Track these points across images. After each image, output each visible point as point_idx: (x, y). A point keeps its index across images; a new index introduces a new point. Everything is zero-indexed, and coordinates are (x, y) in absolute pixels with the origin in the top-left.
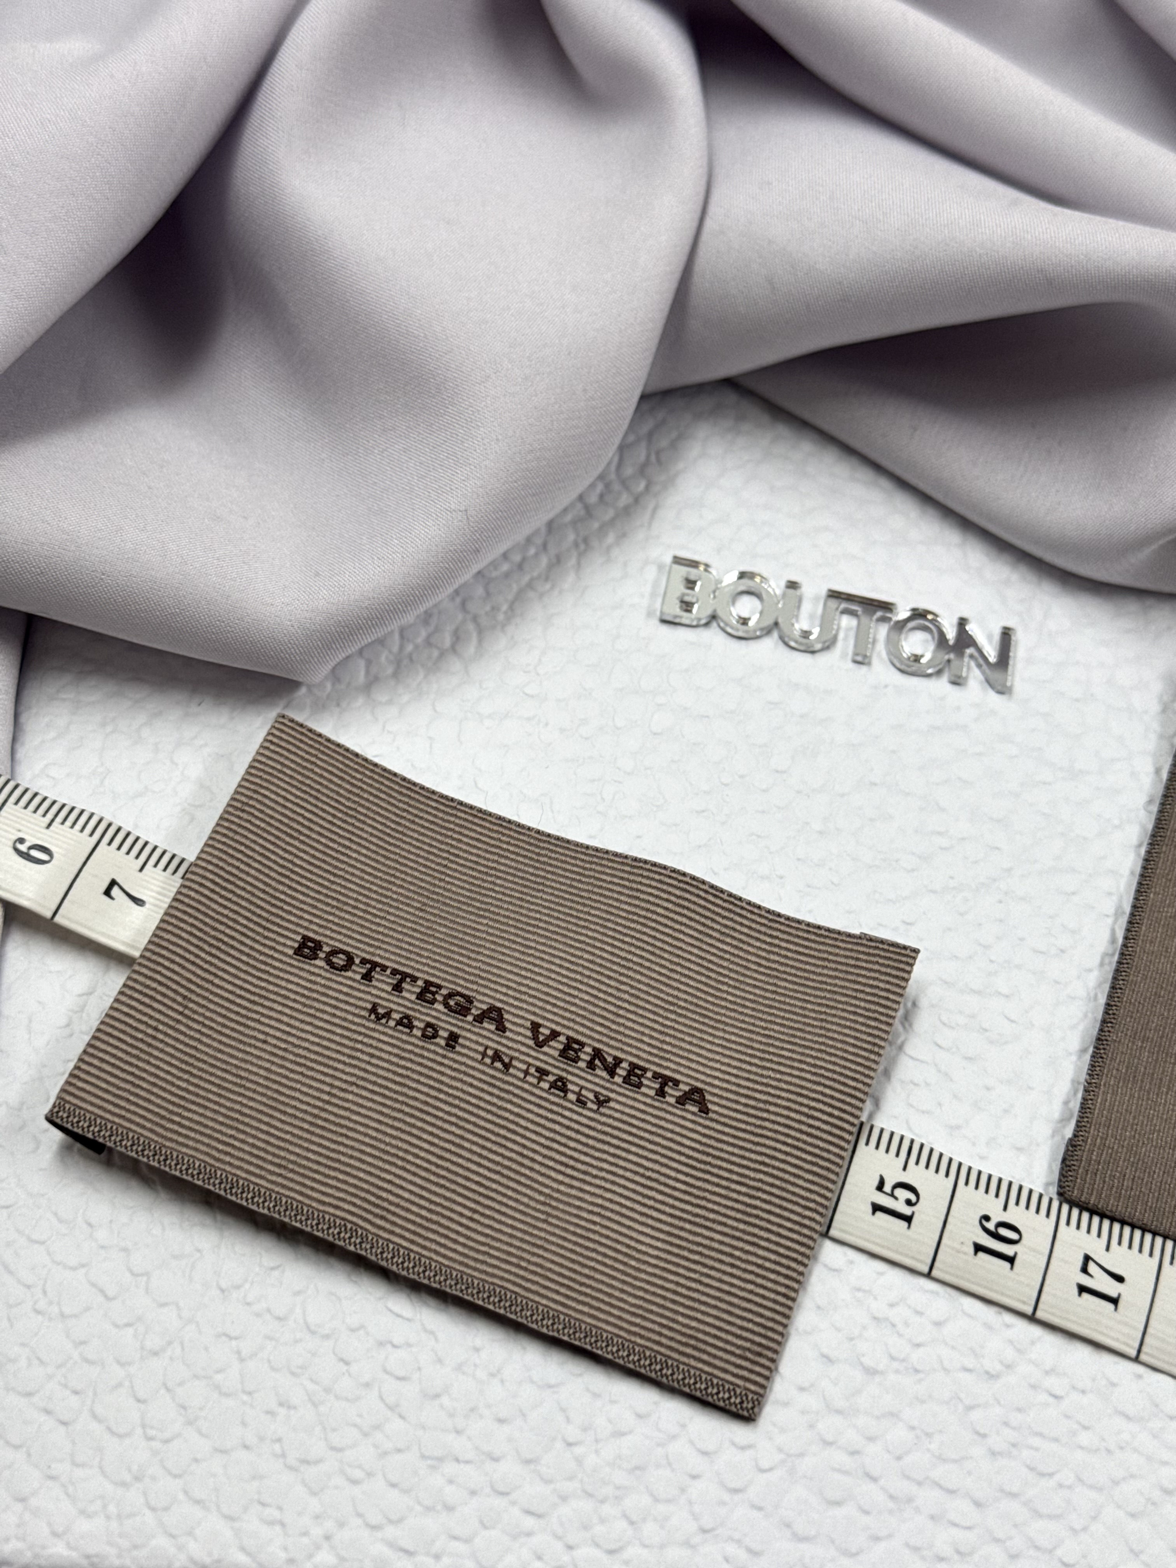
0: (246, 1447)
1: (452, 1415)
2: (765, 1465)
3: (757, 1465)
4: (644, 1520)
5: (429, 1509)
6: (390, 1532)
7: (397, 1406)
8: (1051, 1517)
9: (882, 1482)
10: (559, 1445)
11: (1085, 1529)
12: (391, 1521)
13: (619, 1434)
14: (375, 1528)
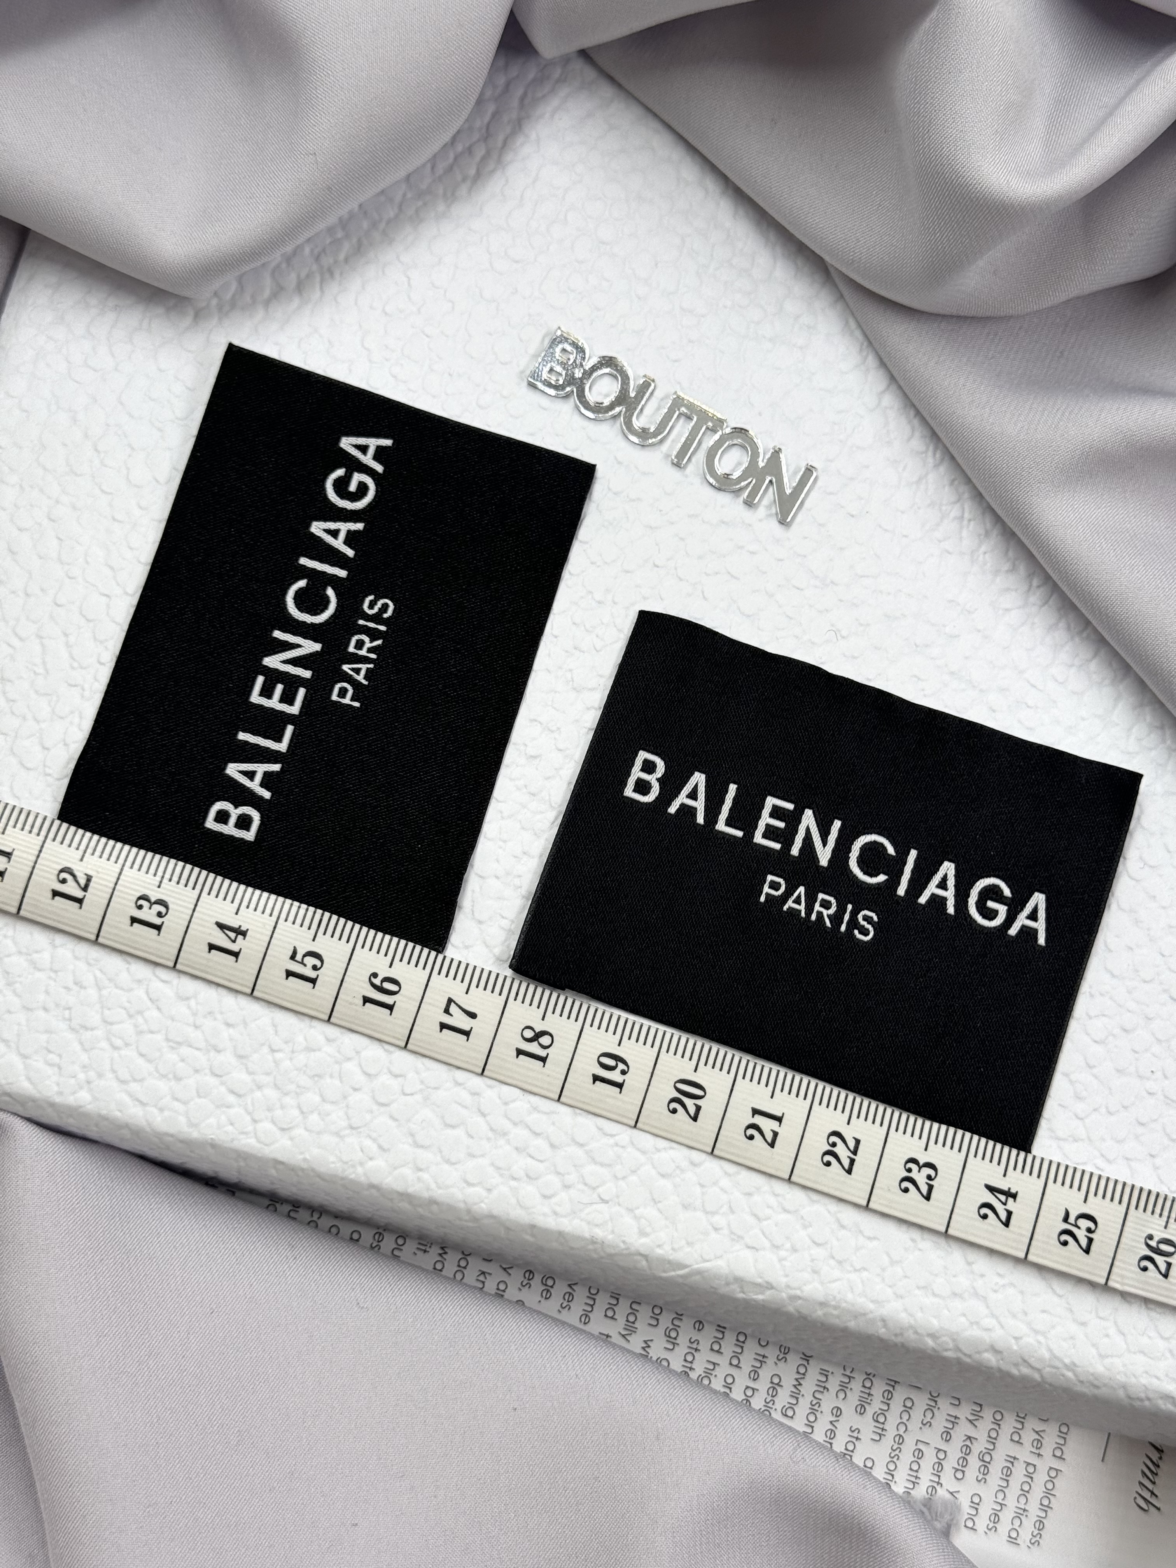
0: (46, 1009)
1: (195, 1014)
2: (408, 1091)
3: (403, 1090)
4: (312, 1112)
5: (164, 1076)
6: (134, 1087)
7: (157, 1000)
8: (602, 1165)
9: (488, 1118)
10: (265, 1049)
11: (624, 1178)
12: (135, 1080)
13: (309, 1049)
14: (123, 1082)
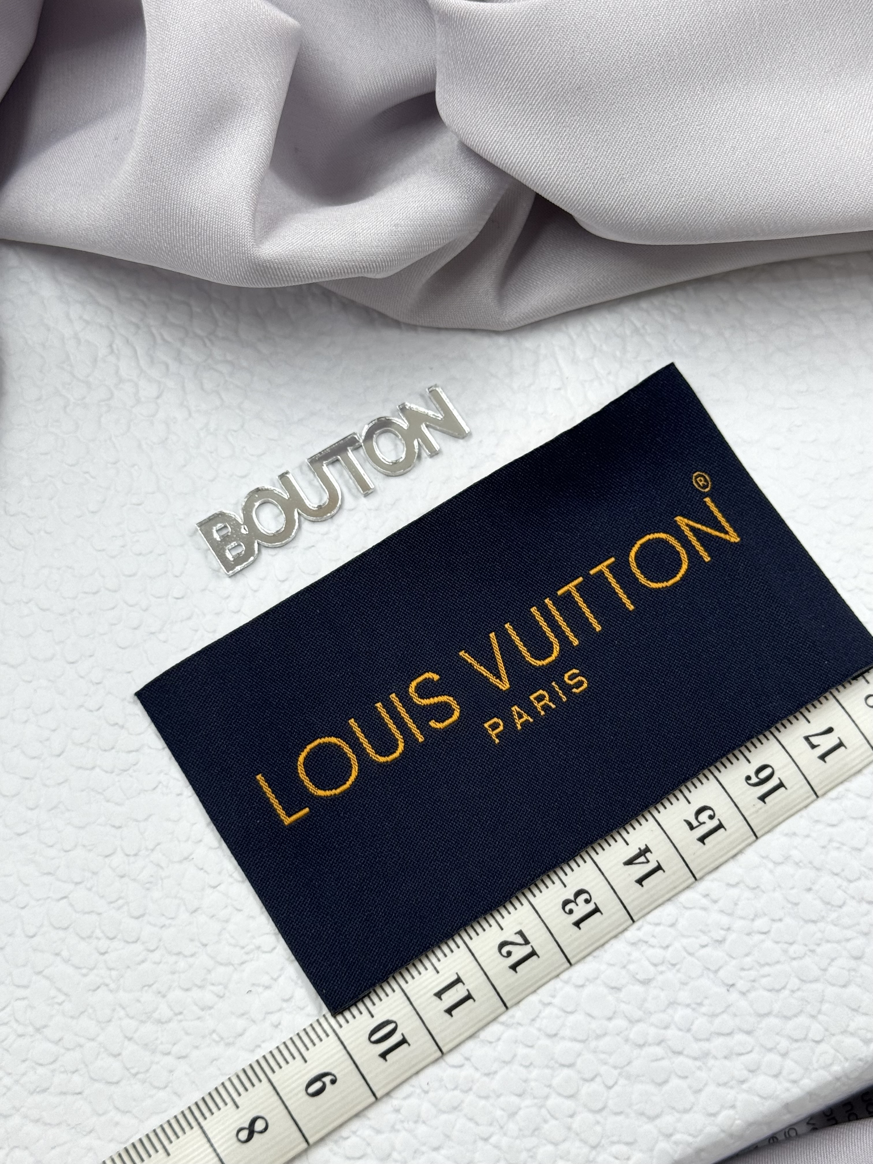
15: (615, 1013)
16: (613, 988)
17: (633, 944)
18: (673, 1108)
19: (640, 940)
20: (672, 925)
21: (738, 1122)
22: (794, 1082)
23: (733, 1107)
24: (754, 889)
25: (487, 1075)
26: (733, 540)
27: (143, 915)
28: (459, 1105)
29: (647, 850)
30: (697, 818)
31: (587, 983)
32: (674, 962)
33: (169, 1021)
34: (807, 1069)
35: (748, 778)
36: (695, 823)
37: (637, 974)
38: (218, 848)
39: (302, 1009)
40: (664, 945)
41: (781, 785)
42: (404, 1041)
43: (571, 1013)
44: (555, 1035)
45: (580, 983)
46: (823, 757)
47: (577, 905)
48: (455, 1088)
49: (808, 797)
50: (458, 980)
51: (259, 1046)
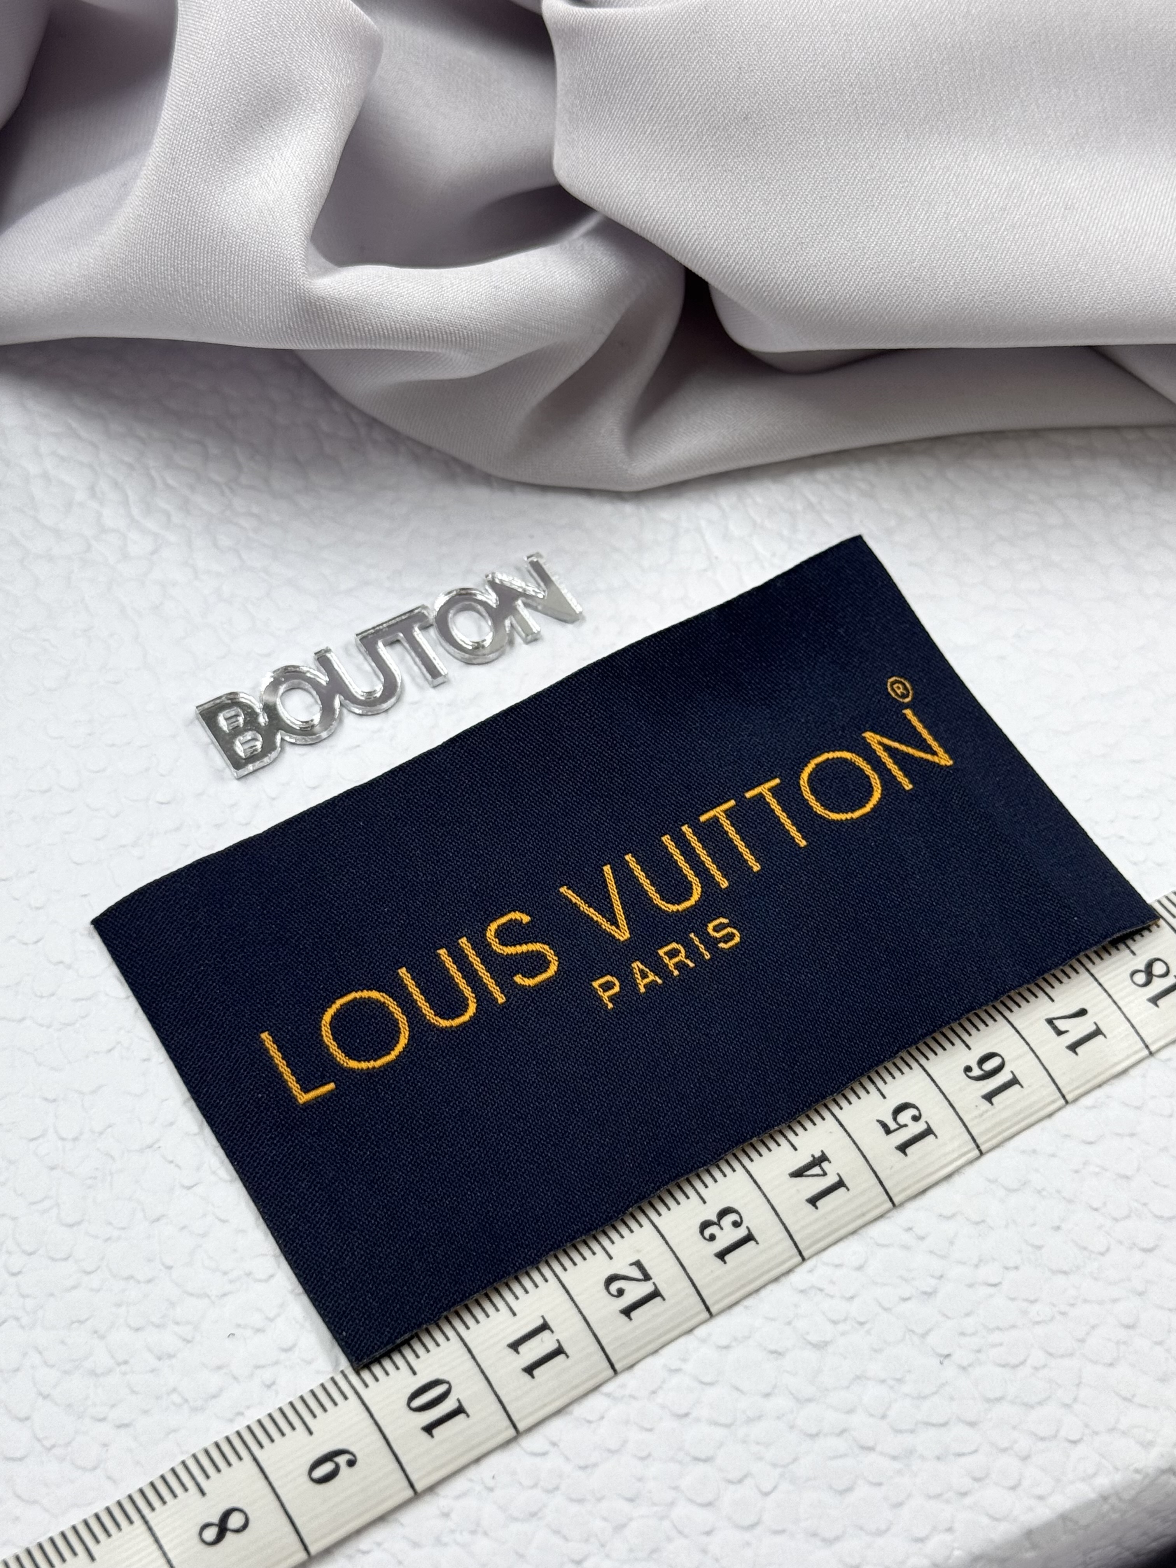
15: (775, 1387)
16: (773, 1352)
17: (802, 1291)
18: (861, 1528)
19: (813, 1287)
20: (860, 1268)
21: (957, 1553)
22: (1041, 1498)
23: (950, 1530)
24: (977, 1223)
25: (584, 1468)
26: (943, 763)
27: (79, 1223)
28: (540, 1510)
29: (823, 1158)
30: (895, 1119)
31: (734, 1344)
32: (862, 1320)
33: (109, 1371)
34: (1058, 1481)
35: (968, 1069)
36: (892, 1126)
37: (808, 1333)
38: (198, 1134)
39: (309, 1363)
40: (848, 1295)
41: (1014, 1081)
42: (460, 1410)
43: (711, 1384)
44: (686, 1415)
45: (724, 1342)
46: (1073, 1047)
47: (722, 1229)
48: (535, 1486)
49: (1053, 1102)
50: (544, 1327)
51: (241, 1414)
